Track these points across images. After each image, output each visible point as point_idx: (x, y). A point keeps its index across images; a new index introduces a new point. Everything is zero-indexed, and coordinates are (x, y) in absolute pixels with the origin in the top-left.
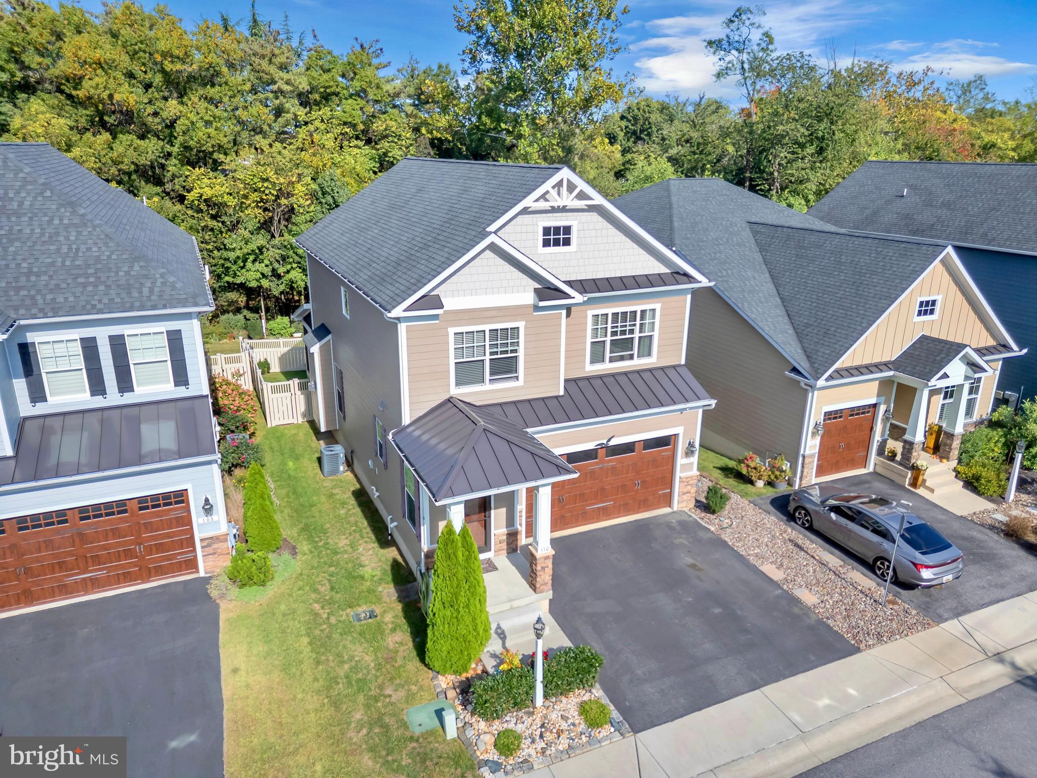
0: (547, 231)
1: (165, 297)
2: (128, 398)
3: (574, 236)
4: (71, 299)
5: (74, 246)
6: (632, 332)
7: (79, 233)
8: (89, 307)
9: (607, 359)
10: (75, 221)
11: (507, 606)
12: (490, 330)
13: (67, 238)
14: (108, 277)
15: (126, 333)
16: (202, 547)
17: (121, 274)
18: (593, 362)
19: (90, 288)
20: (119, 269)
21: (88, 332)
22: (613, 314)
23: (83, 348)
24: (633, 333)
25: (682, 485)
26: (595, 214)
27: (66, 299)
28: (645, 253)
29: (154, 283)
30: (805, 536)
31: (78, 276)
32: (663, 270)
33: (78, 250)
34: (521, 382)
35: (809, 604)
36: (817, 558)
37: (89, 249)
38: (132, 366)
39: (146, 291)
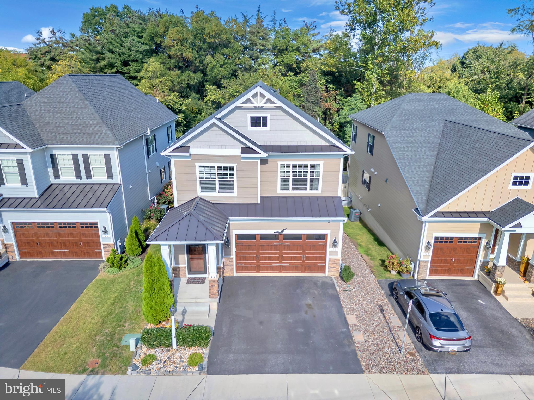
0: (253, 119)
1: (104, 140)
2: (90, 181)
3: (268, 122)
4: (69, 138)
5: (78, 117)
6: (305, 175)
7: (82, 111)
8: (74, 142)
9: (291, 188)
10: (83, 107)
11: (193, 301)
12: (218, 166)
13: (77, 113)
14: (85, 130)
15: (89, 154)
16: (104, 248)
17: (91, 129)
18: (282, 189)
19: (77, 134)
20: (91, 126)
21: (75, 152)
22: (293, 165)
23: (73, 158)
24: (307, 176)
25: (330, 262)
26: (280, 111)
27: (67, 138)
28: (312, 133)
29: (101, 134)
30: (393, 306)
31: (75, 129)
32: (325, 143)
33: (79, 118)
34: (235, 194)
35: (356, 341)
36: (387, 318)
37: (83, 118)
38: (91, 168)
39: (97, 137)
